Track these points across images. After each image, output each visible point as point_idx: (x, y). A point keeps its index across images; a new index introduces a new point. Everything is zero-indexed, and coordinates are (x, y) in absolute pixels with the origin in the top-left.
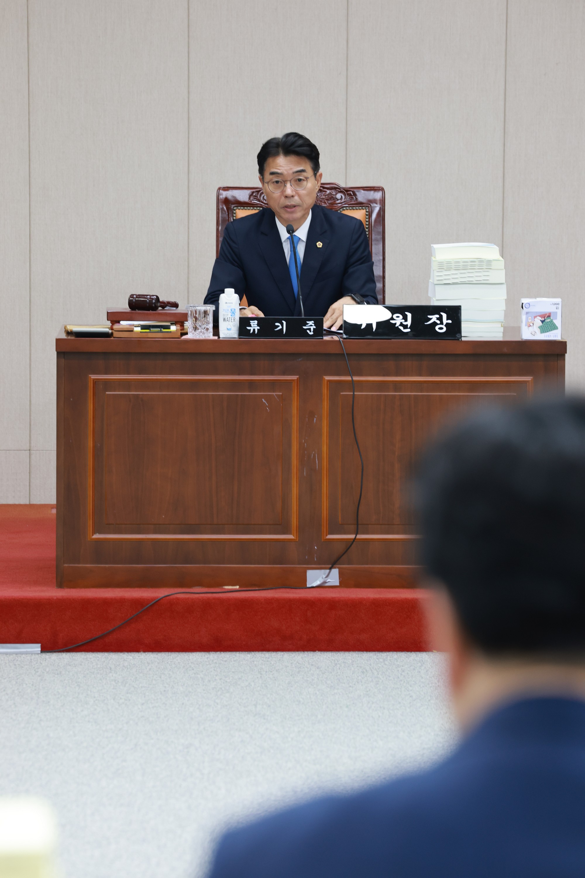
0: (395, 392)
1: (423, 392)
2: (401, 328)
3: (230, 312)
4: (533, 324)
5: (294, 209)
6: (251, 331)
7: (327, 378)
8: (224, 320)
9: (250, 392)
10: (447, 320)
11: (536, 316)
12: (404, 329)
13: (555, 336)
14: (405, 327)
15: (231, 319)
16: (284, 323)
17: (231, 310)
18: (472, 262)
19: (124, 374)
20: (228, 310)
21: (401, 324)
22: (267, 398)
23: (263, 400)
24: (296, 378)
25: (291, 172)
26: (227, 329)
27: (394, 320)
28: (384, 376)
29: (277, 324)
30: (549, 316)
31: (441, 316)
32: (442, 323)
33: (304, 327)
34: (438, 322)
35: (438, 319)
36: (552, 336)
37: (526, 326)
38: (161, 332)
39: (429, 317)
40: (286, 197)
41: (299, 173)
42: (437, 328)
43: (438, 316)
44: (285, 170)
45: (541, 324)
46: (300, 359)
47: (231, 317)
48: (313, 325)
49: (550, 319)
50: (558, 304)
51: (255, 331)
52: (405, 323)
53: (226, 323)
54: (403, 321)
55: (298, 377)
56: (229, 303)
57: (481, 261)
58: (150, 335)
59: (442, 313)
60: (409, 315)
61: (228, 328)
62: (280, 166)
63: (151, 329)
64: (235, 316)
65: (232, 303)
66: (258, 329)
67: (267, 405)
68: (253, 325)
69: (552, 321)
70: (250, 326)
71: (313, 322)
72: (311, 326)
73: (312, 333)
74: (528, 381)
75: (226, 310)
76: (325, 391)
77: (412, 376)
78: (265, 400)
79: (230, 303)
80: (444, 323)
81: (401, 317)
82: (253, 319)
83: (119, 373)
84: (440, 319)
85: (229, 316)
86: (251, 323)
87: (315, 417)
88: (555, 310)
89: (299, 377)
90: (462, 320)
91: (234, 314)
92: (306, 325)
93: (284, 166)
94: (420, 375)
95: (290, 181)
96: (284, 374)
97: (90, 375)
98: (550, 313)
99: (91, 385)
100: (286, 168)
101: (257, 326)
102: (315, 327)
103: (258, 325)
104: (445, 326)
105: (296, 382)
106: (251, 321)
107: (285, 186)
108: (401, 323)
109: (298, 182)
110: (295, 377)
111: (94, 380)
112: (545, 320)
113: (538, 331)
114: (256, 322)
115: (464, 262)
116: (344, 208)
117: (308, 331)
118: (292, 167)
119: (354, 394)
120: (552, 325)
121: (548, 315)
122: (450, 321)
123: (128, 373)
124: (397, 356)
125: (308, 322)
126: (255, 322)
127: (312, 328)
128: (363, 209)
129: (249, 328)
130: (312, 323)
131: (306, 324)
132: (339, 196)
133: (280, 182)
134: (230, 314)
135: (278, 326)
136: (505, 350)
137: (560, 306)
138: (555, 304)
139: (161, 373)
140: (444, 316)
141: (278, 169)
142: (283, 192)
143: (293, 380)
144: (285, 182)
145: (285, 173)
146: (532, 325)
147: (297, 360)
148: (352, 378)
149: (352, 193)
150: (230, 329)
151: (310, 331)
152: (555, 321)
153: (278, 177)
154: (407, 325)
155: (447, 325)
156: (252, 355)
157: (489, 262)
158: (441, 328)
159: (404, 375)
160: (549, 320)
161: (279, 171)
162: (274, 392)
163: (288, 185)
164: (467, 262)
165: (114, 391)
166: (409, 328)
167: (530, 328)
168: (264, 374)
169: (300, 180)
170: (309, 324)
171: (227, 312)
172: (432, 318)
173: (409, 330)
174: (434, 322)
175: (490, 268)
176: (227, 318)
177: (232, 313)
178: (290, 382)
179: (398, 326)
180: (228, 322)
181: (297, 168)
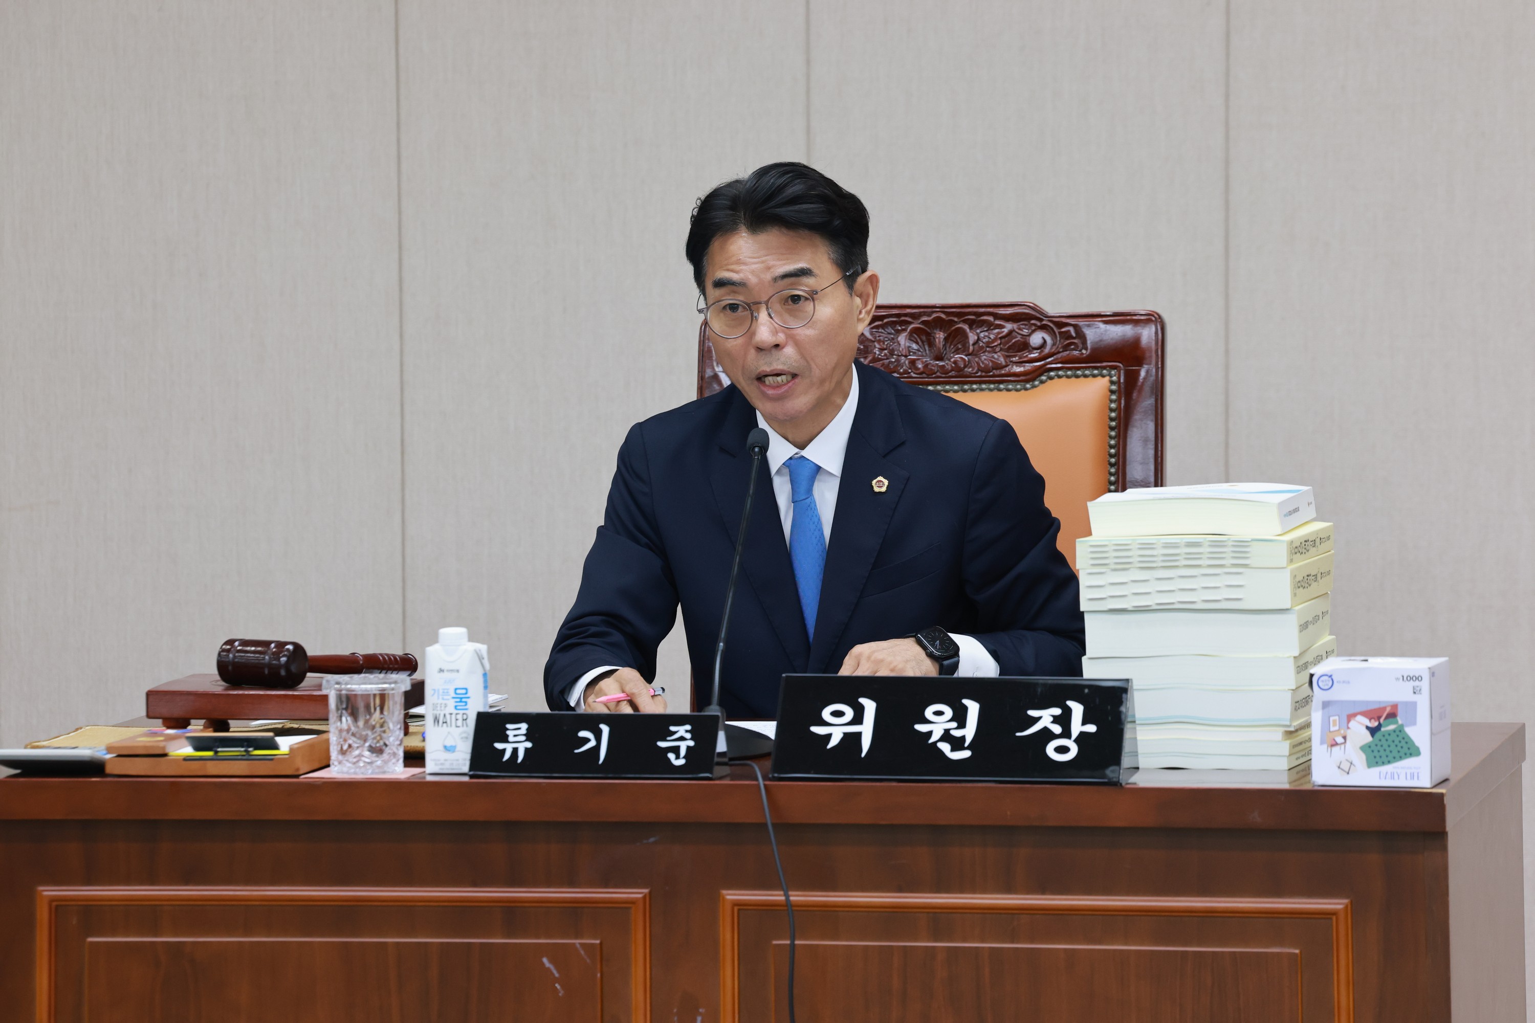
0: (936, 941)
1: (1018, 942)
2: (945, 747)
3: (453, 698)
4: (1345, 738)
6: (507, 756)
7: (732, 895)
8: (436, 720)
9: (509, 937)
10: (1084, 723)
11: (1354, 715)
12: (953, 750)
13: (1412, 777)
14: (958, 743)
15: (457, 720)
16: (606, 729)
17: (456, 693)
18: (1190, 545)
19: (142, 883)
20: (446, 692)
21: (947, 736)
22: (555, 953)
23: (545, 960)
24: (640, 896)
25: (768, 277)
26: (445, 747)
27: (928, 722)
29: (583, 734)
30: (1392, 715)
31: (1067, 712)
32: (1066, 734)
33: (662, 744)
34: (1057, 729)
35: (1056, 720)
36: (1402, 776)
37: (1322, 743)
38: (248, 757)
39: (1033, 713)
40: (759, 349)
41: (793, 279)
42: (1050, 747)
43: (1057, 711)
44: (753, 272)
45: (1367, 738)
46: (652, 840)
47: (455, 712)
48: (688, 736)
49: (1397, 722)
50: (1419, 678)
51: (517, 756)
52: (957, 733)
53: (444, 729)
54: (954, 725)
55: (646, 891)
56: (448, 671)
57: (1218, 541)
58: (213, 768)
59: (1070, 703)
60: (973, 708)
61: (449, 743)
62: (739, 262)
63: (219, 749)
64: (466, 709)
65: (458, 671)
66: (527, 749)
67: (557, 975)
68: (515, 736)
69: (1400, 730)
70: (505, 739)
71: (688, 727)
72: (682, 739)
73: (681, 762)
74: (1334, 913)
75: (441, 691)
76: (727, 936)
77: (984, 890)
78: (551, 961)
79: (452, 671)
80: (1075, 733)
81: (948, 712)
82: (516, 718)
83: (127, 880)
84: (1064, 720)
85: (451, 709)
86: (508, 732)
87: (700, 1014)
88: (1411, 698)
89: (650, 893)
91: (463, 704)
92: (669, 738)
94: (1008, 888)
95: (767, 303)
96: (606, 882)
97: (41, 888)
98: (1395, 706)
100: (754, 266)
101: (524, 738)
102: (691, 743)
103: (529, 736)
104: (1075, 741)
105: (640, 906)
106: (509, 726)
107: (754, 319)
108: (947, 731)
109: (791, 306)
110: (637, 893)
111: (52, 901)
112: (1380, 726)
113: (1360, 759)
114: (524, 727)
115: (1167, 546)
116: (1052, 374)
117: (671, 756)
118: (772, 263)
119: (793, 946)
120: (1403, 743)
121: (1388, 710)
122: (1091, 728)
123: (152, 880)
124: (937, 832)
125: (673, 728)
126: (519, 729)
127: (683, 746)
128: (1103, 376)
129: (499, 746)
130: (687, 731)
131: (666, 734)
132: (1036, 339)
133: (740, 306)
134: (451, 703)
135: (587, 740)
136: (1256, 818)
137: (1425, 685)
138: (1411, 678)
139: (249, 880)
140: (1077, 709)
141: (732, 271)
142: (750, 333)
143: (633, 902)
144: (752, 307)
145: (753, 280)
146: (1339, 740)
147: (645, 841)
148: (787, 896)
149: (1071, 329)
150: (451, 746)
151: (678, 757)
152: (1410, 731)
153: (735, 292)
154: (963, 738)
155: (1082, 739)
156: (512, 829)
157: (1242, 545)
158: (1062, 750)
159: (961, 889)
160: (1392, 727)
161: (735, 277)
162: (576, 938)
163: (763, 316)
164: (1175, 546)
165: (113, 936)
166: (968, 748)
167: (1335, 749)
168: (549, 882)
169: (795, 300)
170: (675, 733)
171: (443, 699)
172: (1040, 718)
173: (966, 754)
174: (1045, 730)
175: (1245, 566)
176: (445, 715)
177: (458, 700)
178: (624, 907)
179: (935, 743)
180: (447, 726)
181: (784, 264)
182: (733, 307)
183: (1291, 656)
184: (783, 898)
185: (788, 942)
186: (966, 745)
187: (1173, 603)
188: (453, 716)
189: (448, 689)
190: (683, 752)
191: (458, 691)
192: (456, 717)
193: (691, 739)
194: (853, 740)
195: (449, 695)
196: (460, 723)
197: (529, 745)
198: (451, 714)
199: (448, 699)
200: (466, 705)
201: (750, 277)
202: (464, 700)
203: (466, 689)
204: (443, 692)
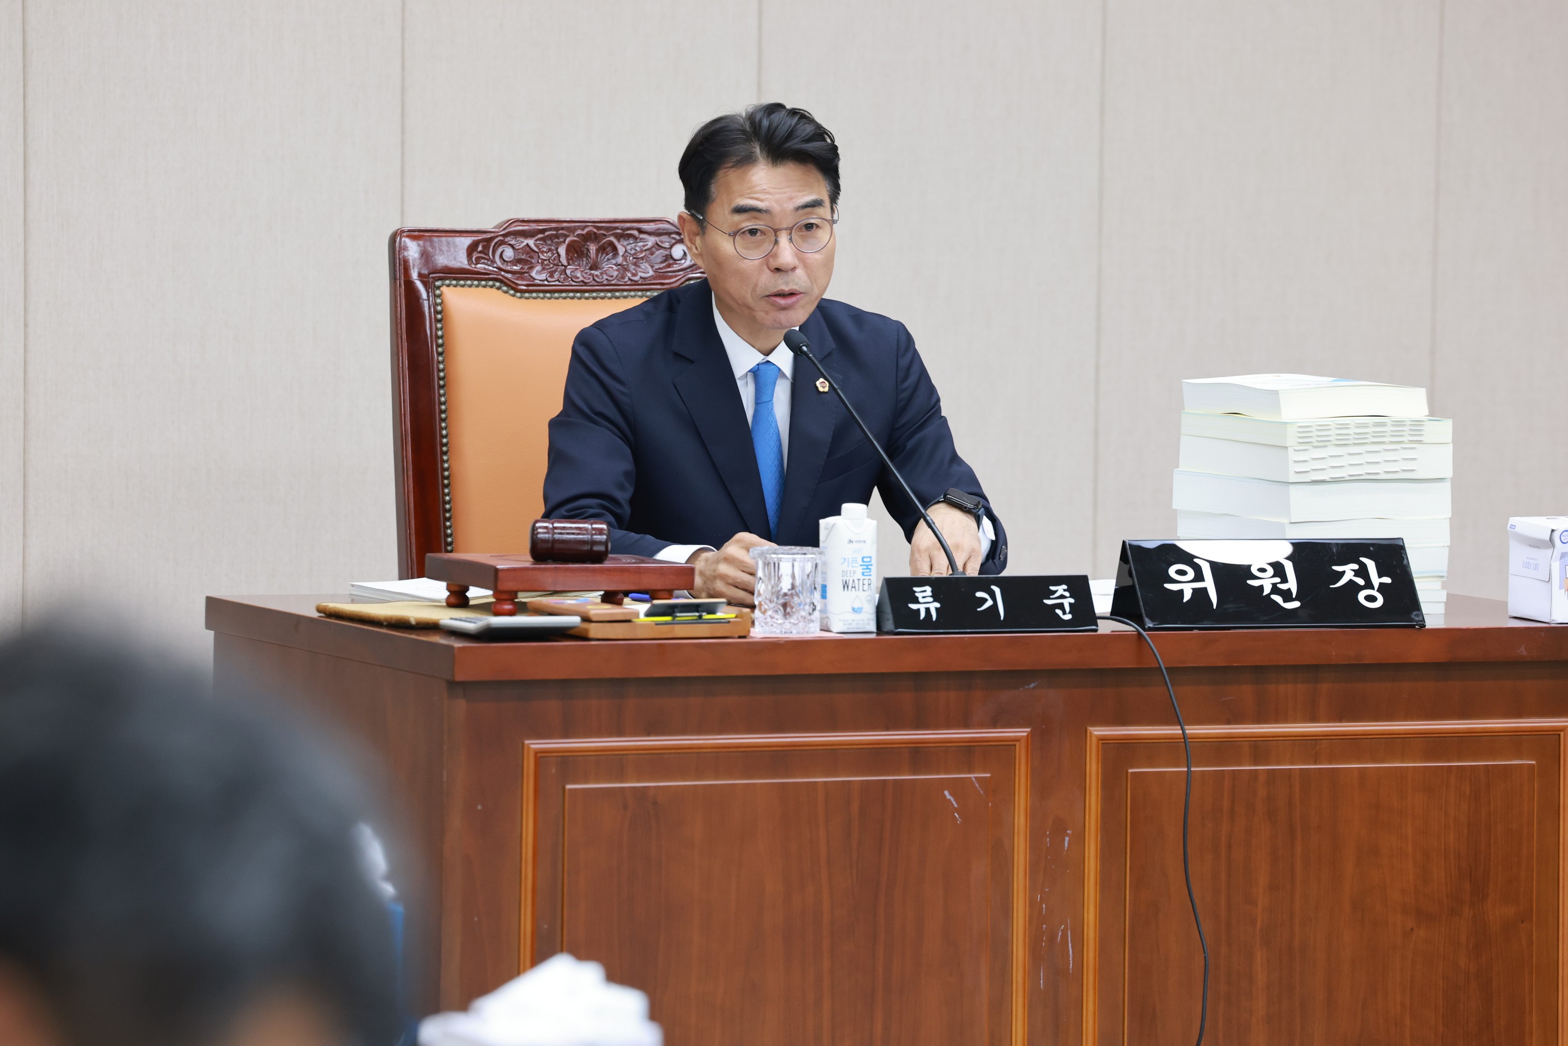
0: (1255, 765)
1: (1320, 764)
2: (1278, 599)
3: (861, 565)
5: (794, 299)
6: (923, 615)
7: (1099, 731)
8: (846, 585)
9: (914, 774)
10: (1380, 577)
12: (1285, 601)
14: (1287, 596)
15: (864, 584)
16: (997, 590)
17: (863, 561)
19: (610, 735)
20: (855, 561)
21: (1275, 589)
22: (954, 786)
23: (946, 793)
24: (1025, 734)
25: (791, 206)
26: (853, 609)
27: (1256, 578)
28: (1228, 722)
29: (980, 594)
31: (1363, 567)
32: (1369, 585)
33: (1049, 602)
34: (1361, 582)
35: (1357, 573)
38: (698, 621)
39: (1337, 568)
40: (776, 270)
41: (809, 209)
42: (1361, 596)
43: (1356, 567)
44: (776, 201)
46: (1032, 685)
47: (862, 577)
48: (1067, 594)
51: (931, 616)
52: (1283, 587)
53: (851, 594)
54: (1277, 580)
55: (1028, 730)
56: (856, 542)
58: (680, 631)
59: (1363, 559)
60: (1288, 565)
61: (856, 606)
62: (762, 192)
63: (678, 615)
64: (870, 575)
65: (865, 542)
66: (937, 609)
67: (956, 806)
68: (923, 597)
70: (916, 601)
71: (1065, 587)
72: (1062, 597)
73: (1068, 617)
74: (1562, 730)
75: (850, 560)
76: (1093, 767)
77: (1295, 721)
78: (951, 795)
79: (860, 541)
80: (1376, 586)
83: (599, 733)
84: (1362, 572)
85: (858, 575)
86: (917, 594)
87: (1068, 835)
89: (1031, 731)
90: (1414, 575)
91: (868, 570)
92: (1051, 597)
93: (772, 190)
94: (1313, 718)
96: (994, 724)
97: (527, 742)
99: (529, 766)
100: (777, 196)
101: (931, 599)
102: (1072, 601)
103: (936, 597)
104: (1377, 591)
105: (1023, 743)
106: (915, 589)
107: (774, 242)
108: (1274, 585)
110: (1022, 732)
111: (537, 752)
114: (928, 589)
117: (1059, 612)
118: (793, 194)
119: (1189, 773)
122: (1387, 580)
124: (1260, 672)
125: (1052, 588)
126: (925, 591)
127: (1067, 602)
129: (913, 606)
130: (1065, 590)
131: (1049, 593)
133: (759, 231)
134: (859, 570)
135: (985, 600)
139: (700, 731)
140: (1371, 565)
141: (757, 199)
143: (1017, 740)
144: (774, 231)
145: (776, 208)
147: (1026, 687)
148: (1182, 729)
150: (859, 608)
151: (1064, 613)
153: (756, 218)
154: (1289, 591)
155: (1382, 588)
156: (920, 679)
157: (1413, 425)
158: (1370, 598)
159: (1276, 720)
161: (760, 205)
162: (969, 772)
163: (784, 239)
165: (586, 783)
166: (1296, 599)
168: (948, 725)
169: (809, 227)
170: (1056, 591)
171: (852, 566)
172: (1344, 572)
173: (1296, 604)
174: (1351, 582)
175: (1420, 442)
176: (853, 581)
177: (865, 567)
178: (1008, 746)
179: (1269, 595)
180: (856, 590)
181: (803, 196)
182: (753, 232)
183: (1445, 518)
184: (1181, 732)
185: (1186, 769)
186: (1294, 596)
187: (1362, 475)
188: (861, 582)
189: (856, 558)
190: (1067, 609)
191: (865, 560)
192: (863, 582)
193: (1071, 597)
194: (1201, 594)
195: (857, 563)
196: (866, 587)
197: (938, 605)
198: (859, 580)
199: (857, 567)
200: (870, 572)
201: (775, 205)
202: (869, 567)
203: (870, 557)
204: (853, 561)
